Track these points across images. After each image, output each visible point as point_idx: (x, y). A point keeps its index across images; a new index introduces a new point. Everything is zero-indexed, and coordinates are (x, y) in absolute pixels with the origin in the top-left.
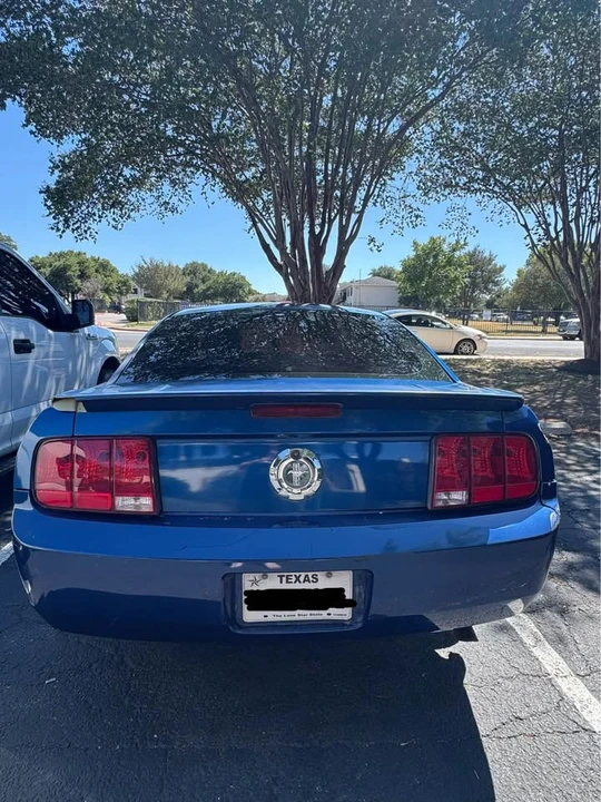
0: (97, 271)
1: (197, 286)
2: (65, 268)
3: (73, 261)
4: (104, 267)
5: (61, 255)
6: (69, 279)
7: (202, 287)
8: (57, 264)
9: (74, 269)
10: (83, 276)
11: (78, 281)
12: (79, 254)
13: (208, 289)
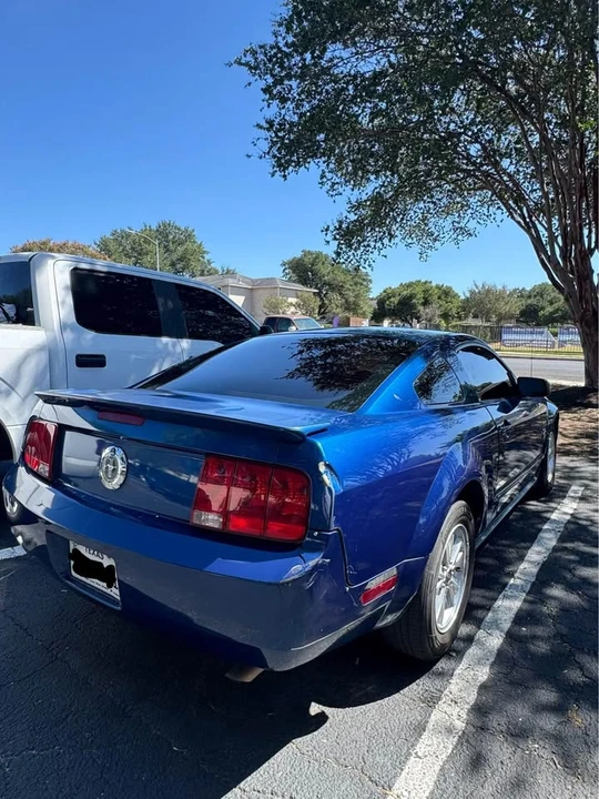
0: (439, 298)
1: (543, 308)
2: (411, 297)
3: (418, 290)
4: (446, 293)
5: (409, 285)
6: (413, 306)
7: (550, 309)
8: (405, 293)
9: (418, 296)
10: (426, 303)
11: (421, 308)
12: (426, 282)
13: (557, 311)
